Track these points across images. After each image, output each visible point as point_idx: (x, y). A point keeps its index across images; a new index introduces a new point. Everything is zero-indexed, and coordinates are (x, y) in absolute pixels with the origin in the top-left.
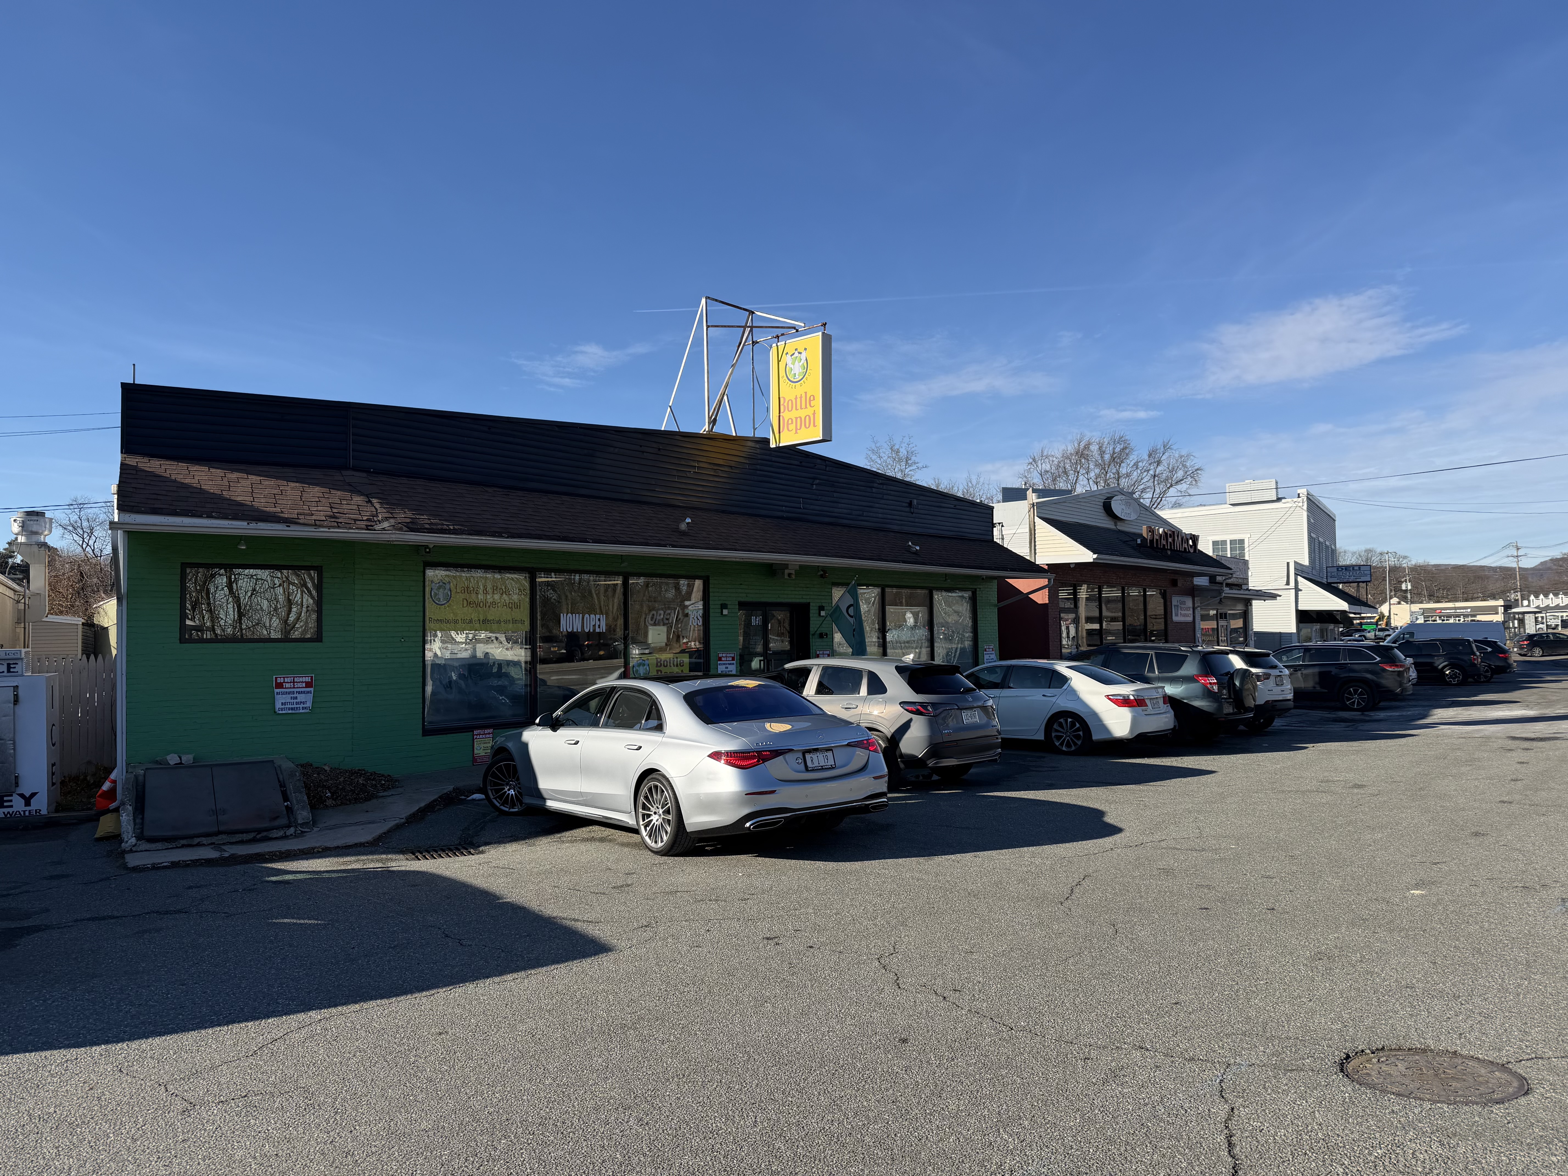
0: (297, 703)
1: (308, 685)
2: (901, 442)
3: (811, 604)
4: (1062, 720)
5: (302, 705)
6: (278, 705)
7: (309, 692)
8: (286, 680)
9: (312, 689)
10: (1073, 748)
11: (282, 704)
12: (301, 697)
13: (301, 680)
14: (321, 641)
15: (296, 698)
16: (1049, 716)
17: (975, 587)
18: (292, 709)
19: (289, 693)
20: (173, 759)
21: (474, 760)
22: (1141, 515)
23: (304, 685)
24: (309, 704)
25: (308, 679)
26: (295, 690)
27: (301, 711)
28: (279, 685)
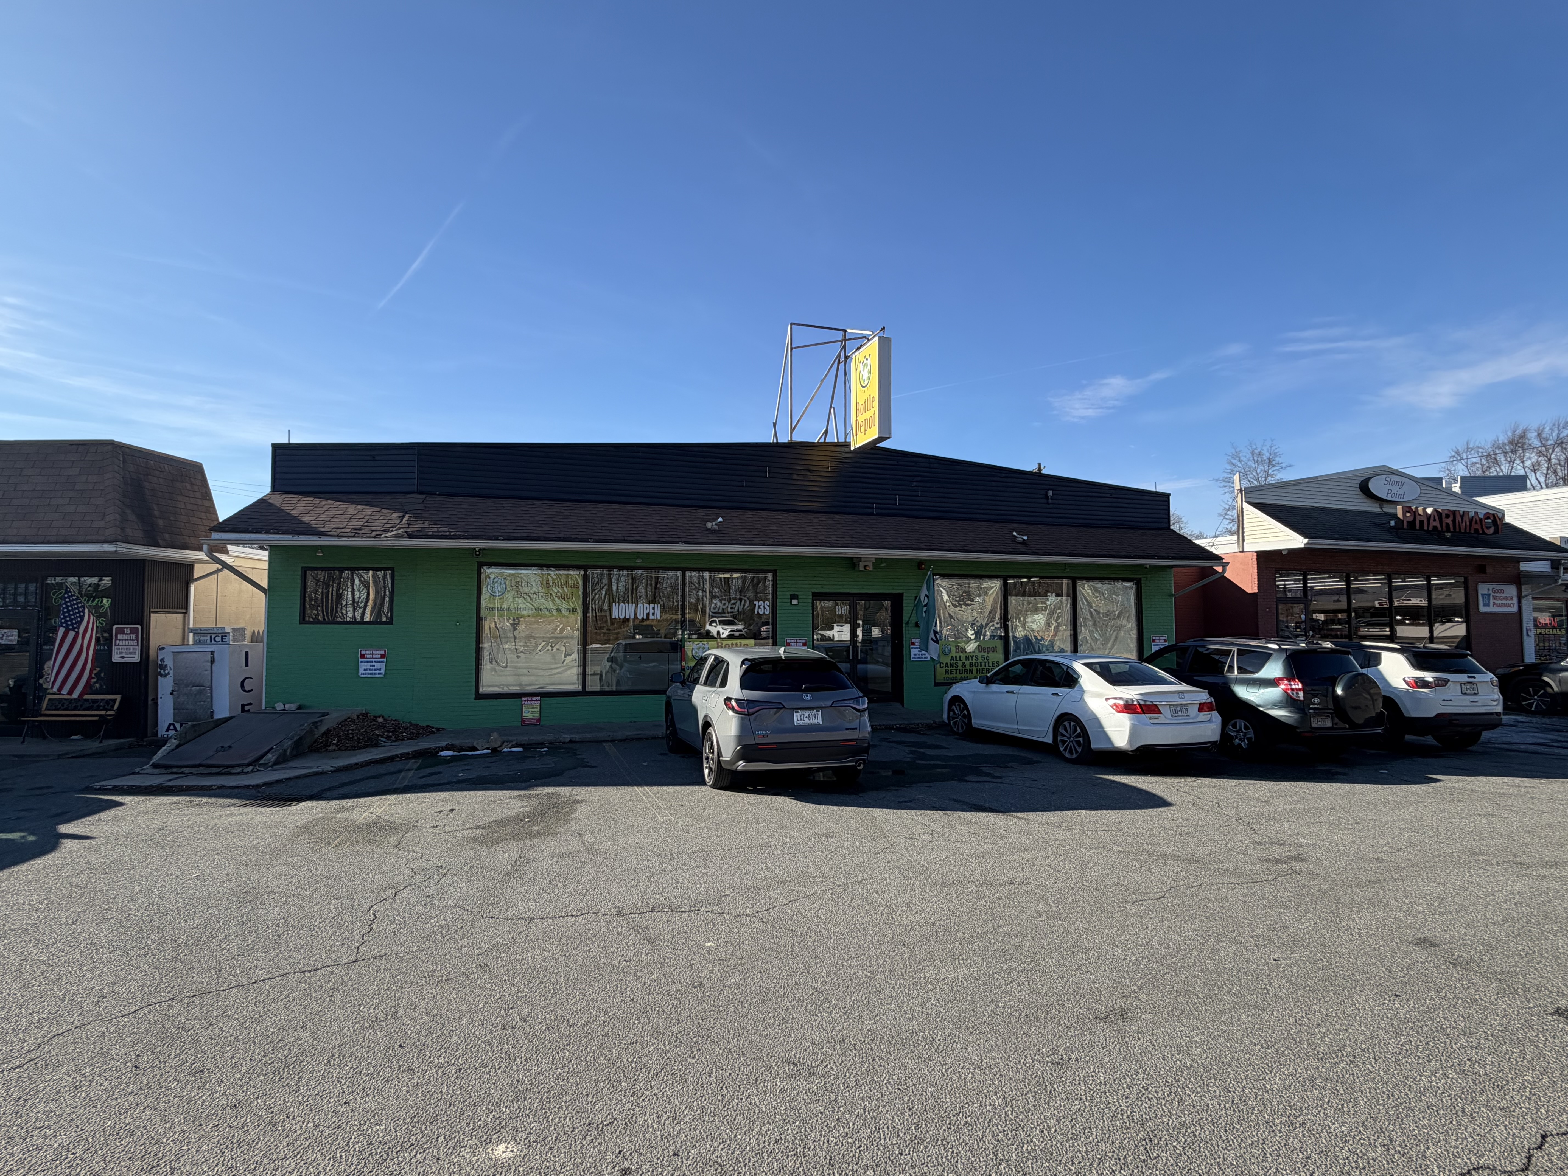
0: (375, 670)
1: (383, 656)
2: (1263, 446)
3: (904, 595)
4: (1066, 723)
5: (378, 672)
6: (361, 671)
7: (382, 662)
8: (368, 652)
9: (385, 660)
10: (1074, 756)
11: (365, 670)
12: (377, 666)
13: (378, 652)
14: (392, 624)
15: (374, 666)
16: (1055, 717)
17: (1139, 576)
18: (371, 674)
19: (369, 662)
20: (279, 706)
21: (523, 721)
22: (1422, 495)
23: (379, 656)
24: (383, 671)
25: (383, 652)
26: (373, 660)
27: (377, 676)
28: (363, 656)
